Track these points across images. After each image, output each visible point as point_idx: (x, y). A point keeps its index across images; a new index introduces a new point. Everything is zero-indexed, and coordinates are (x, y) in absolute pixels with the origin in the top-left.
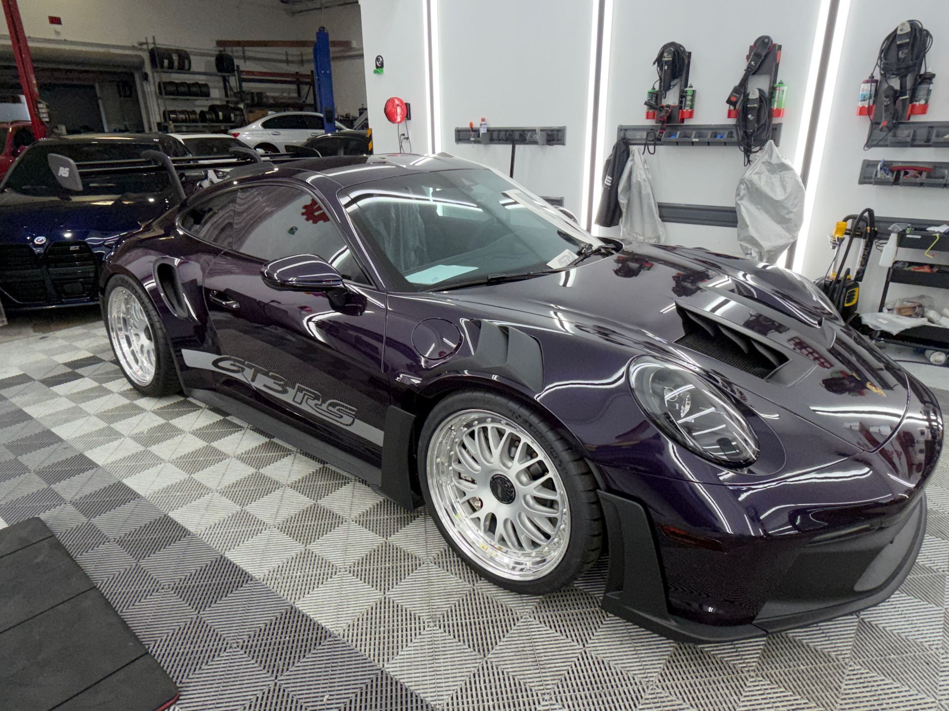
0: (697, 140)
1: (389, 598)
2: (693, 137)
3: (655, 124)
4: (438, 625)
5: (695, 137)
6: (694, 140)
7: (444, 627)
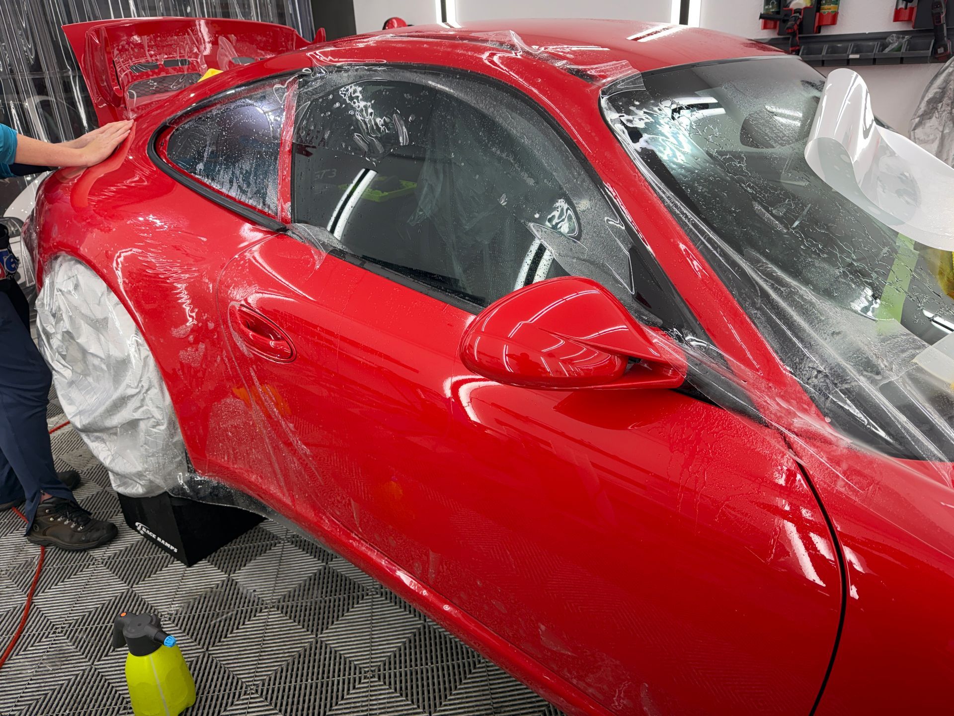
0: (857, 56)
1: (322, 642)
2: (850, 50)
3: (777, 36)
4: (377, 676)
5: (853, 53)
6: (851, 56)
7: (385, 678)
